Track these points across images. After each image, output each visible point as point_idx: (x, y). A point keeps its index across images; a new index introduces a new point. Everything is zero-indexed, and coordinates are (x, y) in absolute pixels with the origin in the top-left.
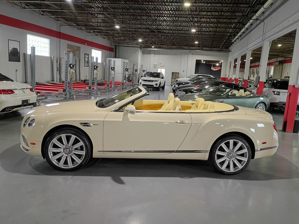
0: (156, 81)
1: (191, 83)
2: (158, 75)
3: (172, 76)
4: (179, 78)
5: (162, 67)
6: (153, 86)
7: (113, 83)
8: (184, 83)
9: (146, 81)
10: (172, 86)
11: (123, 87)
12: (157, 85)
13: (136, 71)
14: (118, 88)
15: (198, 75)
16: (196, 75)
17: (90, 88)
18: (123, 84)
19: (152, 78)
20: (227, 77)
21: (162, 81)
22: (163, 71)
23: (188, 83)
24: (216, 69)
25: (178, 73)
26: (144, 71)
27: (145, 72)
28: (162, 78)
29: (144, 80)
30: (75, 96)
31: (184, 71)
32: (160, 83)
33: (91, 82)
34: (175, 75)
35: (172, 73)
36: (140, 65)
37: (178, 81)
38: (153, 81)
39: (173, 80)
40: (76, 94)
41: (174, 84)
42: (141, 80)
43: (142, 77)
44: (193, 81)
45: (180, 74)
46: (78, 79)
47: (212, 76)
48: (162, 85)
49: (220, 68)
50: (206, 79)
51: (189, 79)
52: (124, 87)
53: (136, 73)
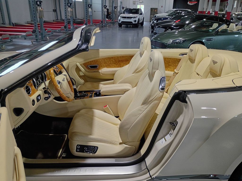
0: (135, 17)
1: (169, 18)
2: (137, 11)
3: (151, 12)
4: (157, 13)
5: (141, 3)
6: (131, 22)
7: (91, 21)
8: (162, 19)
9: (125, 18)
10: (151, 22)
11: (102, 25)
12: (135, 21)
13: (115, 8)
14: (97, 26)
15: (176, 9)
16: (174, 10)
17: (65, 27)
18: (102, 22)
19: (131, 15)
20: (205, 10)
21: (141, 17)
22: (142, 7)
23: (167, 18)
24: (192, 3)
25: (157, 9)
26: (123, 8)
27: (125, 9)
28: (141, 14)
29: (123, 17)
30: (48, 37)
31: (162, 7)
32: (139, 19)
33: (66, 21)
34: (154, 11)
35: (151, 8)
36: (120, 2)
37: (156, 17)
38: (131, 18)
39: (152, 16)
40: (49, 35)
41: (153, 19)
42: (120, 17)
43: (121, 14)
44: (172, 16)
45: (158, 10)
46: (59, 18)
47: (190, 10)
48: (141, 22)
49: (197, 2)
50: (186, 13)
51: (168, 14)
52: (104, 25)
53: (115, 10)
